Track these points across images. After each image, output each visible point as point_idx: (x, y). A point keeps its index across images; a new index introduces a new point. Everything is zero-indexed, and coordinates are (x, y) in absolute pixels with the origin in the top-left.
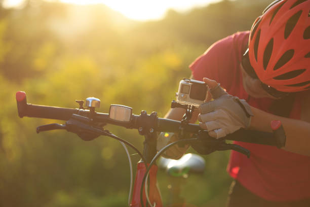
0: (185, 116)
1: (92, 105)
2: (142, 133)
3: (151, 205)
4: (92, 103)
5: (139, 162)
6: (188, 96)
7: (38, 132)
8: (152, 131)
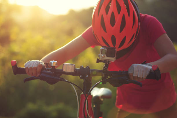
0: (105, 67)
1: (53, 65)
2: (81, 78)
3: (90, 117)
4: (53, 63)
5: (82, 94)
6: (105, 55)
7: (25, 82)
8: (87, 76)
